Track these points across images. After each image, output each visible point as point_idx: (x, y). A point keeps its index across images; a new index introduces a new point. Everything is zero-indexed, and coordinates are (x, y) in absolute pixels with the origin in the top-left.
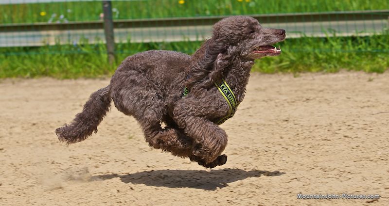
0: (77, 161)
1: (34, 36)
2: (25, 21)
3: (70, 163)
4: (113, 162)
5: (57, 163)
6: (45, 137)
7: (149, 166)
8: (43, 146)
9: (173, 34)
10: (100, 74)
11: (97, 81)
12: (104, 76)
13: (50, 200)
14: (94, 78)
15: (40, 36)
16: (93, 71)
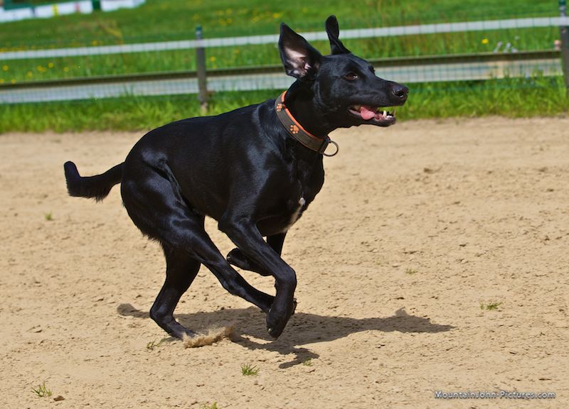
0: (550, 217)
1: (479, 68)
3: (541, 219)
5: (526, 219)
6: (506, 188)
8: (506, 199)
10: (559, 111)
11: (556, 119)
12: (563, 114)
14: (552, 116)
15: (487, 68)
16: (550, 107)
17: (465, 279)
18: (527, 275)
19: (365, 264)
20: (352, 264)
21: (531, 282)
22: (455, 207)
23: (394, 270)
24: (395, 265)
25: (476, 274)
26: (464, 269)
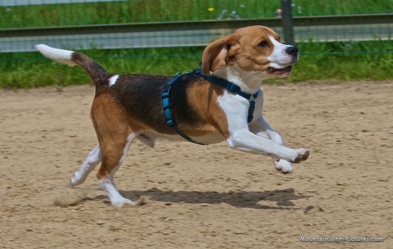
0: (256, 178)
1: (201, 35)
2: (190, 18)
3: (248, 180)
4: (297, 180)
5: (234, 180)
6: (218, 150)
7: (340, 183)
8: (217, 160)
9: (362, 33)
13: (228, 222)
15: (209, 35)
17: (166, 236)
18: (227, 233)
19: (71, 221)
20: (58, 222)
21: (230, 240)
22: (166, 168)
23: (98, 227)
24: (101, 222)
25: (178, 231)
26: (166, 227)
